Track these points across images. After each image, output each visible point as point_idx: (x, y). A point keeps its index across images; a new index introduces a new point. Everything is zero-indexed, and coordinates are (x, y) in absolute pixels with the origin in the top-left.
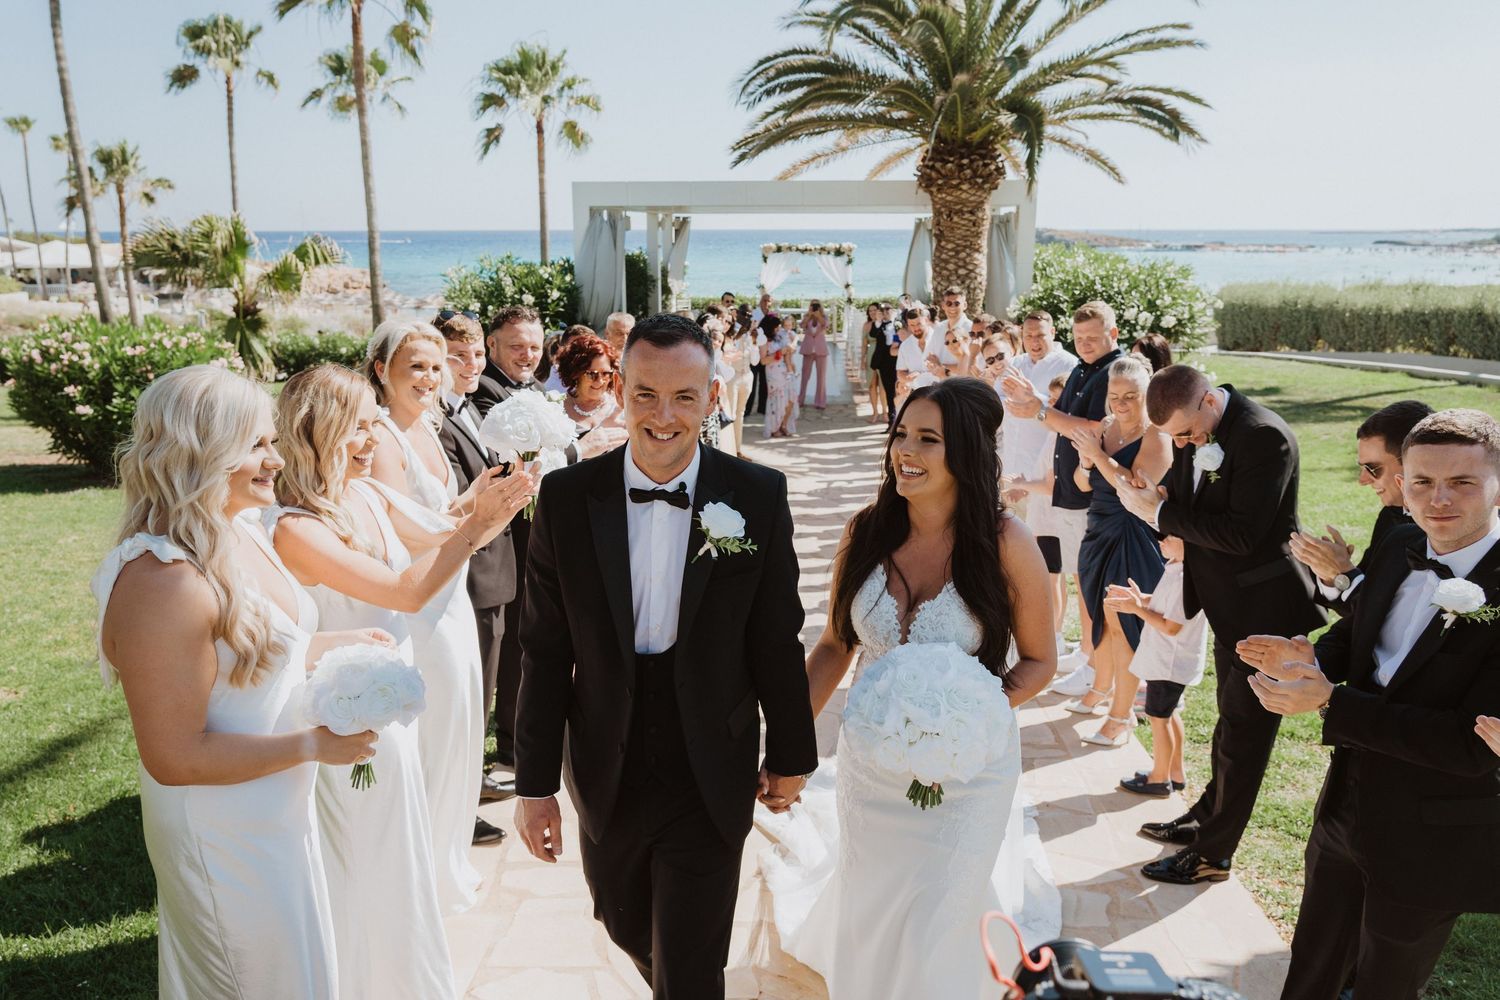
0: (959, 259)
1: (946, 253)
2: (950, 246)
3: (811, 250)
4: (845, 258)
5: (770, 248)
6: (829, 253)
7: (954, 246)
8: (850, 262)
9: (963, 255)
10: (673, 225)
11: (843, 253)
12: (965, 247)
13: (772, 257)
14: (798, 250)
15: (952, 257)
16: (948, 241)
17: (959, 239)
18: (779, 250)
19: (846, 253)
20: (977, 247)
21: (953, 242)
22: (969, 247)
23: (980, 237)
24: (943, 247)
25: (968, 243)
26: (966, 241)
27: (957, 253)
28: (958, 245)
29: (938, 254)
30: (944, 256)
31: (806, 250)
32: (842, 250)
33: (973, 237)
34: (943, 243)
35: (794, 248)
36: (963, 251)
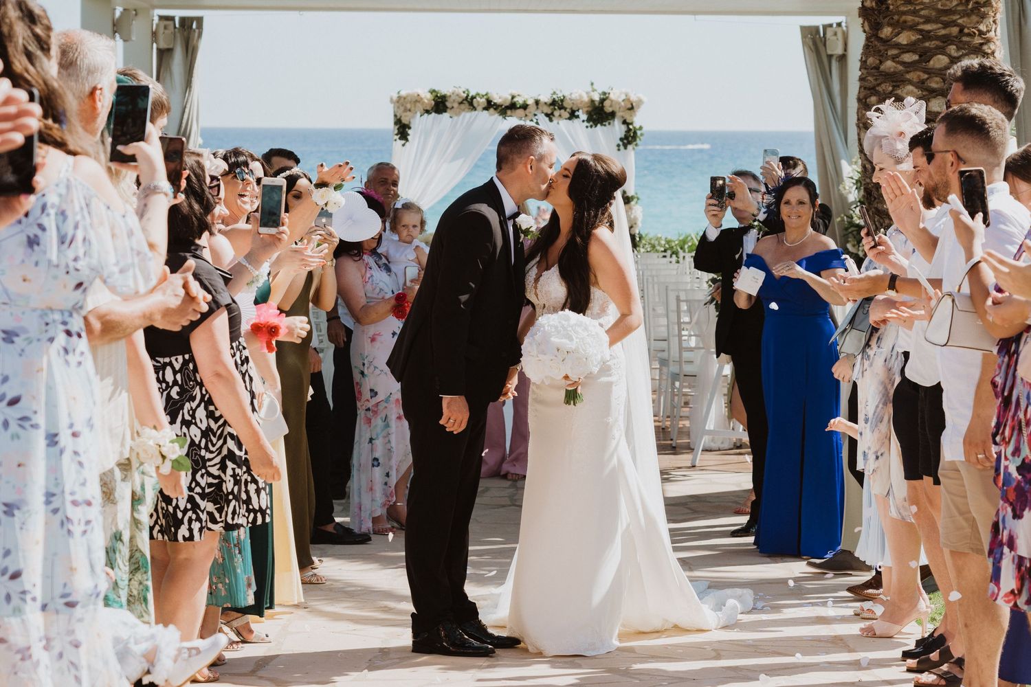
0: (926, 71)
1: (894, 58)
2: (904, 38)
3: (525, 107)
4: (617, 129)
5: (417, 100)
6: (573, 115)
7: (914, 37)
8: (629, 138)
9: (940, 61)
10: (154, 35)
11: (612, 115)
12: (947, 40)
13: (420, 124)
14: (490, 105)
15: (909, 66)
16: (901, 27)
17: (928, 20)
18: (440, 105)
19: (619, 114)
20: (977, 40)
21: (912, 28)
22: (956, 40)
23: (983, 16)
24: (885, 42)
25: (955, 30)
26: (946, 25)
27: (926, 55)
28: (926, 36)
29: (871, 60)
30: (889, 65)
31: (513, 106)
32: (608, 109)
33: (967, 14)
34: (886, 32)
35: (483, 101)
36: (941, 50)
